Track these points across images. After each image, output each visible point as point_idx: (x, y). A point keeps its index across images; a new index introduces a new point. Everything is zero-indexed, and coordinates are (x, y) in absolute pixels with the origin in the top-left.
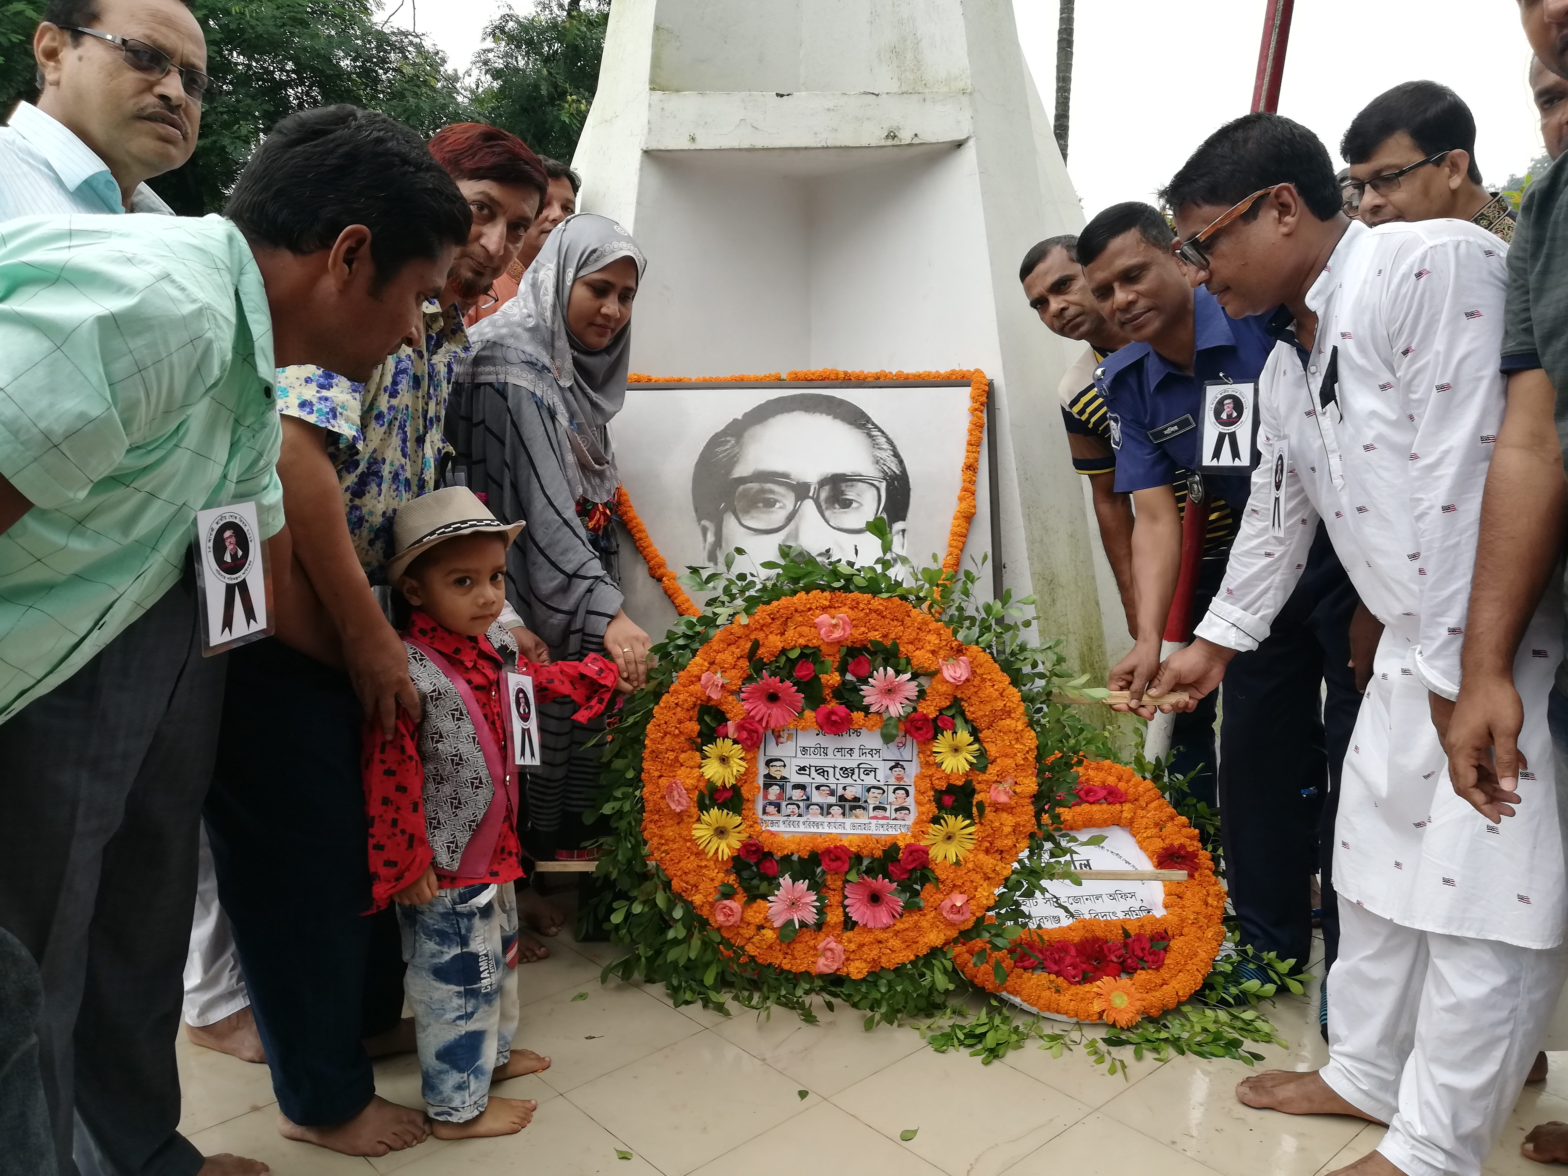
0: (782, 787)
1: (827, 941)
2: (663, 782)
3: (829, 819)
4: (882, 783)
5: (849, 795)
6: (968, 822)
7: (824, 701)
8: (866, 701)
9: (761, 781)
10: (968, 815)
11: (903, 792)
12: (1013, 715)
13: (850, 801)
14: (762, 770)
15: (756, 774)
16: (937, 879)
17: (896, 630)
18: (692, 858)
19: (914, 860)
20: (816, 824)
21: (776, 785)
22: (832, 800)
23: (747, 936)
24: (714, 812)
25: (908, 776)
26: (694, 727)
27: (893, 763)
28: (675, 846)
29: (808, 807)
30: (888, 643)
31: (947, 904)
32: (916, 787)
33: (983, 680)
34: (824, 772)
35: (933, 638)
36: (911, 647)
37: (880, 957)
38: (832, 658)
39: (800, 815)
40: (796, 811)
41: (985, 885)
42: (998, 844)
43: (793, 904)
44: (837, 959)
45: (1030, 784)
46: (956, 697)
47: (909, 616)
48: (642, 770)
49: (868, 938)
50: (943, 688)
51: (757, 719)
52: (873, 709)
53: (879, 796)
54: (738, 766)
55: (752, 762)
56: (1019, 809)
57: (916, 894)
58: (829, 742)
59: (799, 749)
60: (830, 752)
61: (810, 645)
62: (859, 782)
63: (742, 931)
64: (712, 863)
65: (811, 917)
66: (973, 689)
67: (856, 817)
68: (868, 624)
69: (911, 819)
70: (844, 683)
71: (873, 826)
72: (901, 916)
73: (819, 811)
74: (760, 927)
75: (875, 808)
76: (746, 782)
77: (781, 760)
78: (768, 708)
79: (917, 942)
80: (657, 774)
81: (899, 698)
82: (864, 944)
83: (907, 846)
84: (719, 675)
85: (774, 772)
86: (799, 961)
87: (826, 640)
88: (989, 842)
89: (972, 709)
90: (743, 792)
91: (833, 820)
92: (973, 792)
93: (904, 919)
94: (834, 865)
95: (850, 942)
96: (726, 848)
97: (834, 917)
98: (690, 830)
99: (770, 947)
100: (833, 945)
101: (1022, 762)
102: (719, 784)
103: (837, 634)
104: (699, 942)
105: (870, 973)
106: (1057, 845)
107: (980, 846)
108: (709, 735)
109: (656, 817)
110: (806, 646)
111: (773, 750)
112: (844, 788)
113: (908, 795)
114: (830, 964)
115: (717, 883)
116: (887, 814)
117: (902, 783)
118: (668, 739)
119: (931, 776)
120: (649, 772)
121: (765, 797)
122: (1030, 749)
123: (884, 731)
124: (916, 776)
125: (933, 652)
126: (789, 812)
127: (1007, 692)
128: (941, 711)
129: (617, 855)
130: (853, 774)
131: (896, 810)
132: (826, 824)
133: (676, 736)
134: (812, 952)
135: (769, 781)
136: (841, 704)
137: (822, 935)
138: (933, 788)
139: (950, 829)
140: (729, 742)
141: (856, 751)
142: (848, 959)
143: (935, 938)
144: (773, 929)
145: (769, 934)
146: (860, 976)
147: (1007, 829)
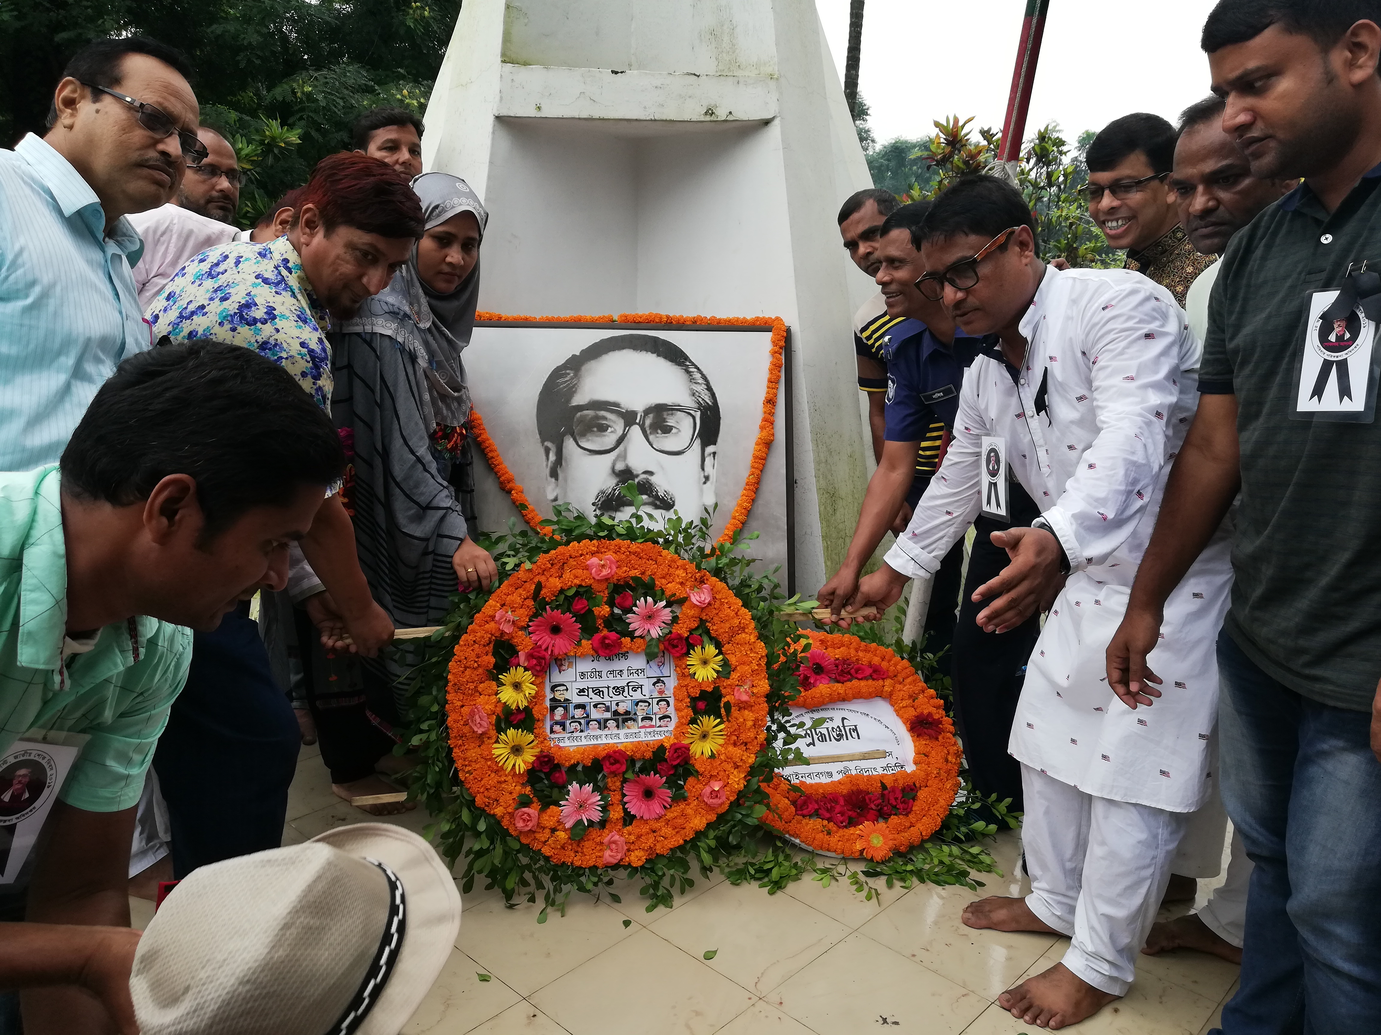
0: (566, 708)
1: (611, 835)
2: (466, 710)
3: (606, 732)
4: (647, 697)
5: (621, 709)
6: (719, 720)
7: (597, 630)
8: (632, 627)
9: (548, 704)
10: (718, 715)
11: (665, 703)
12: (746, 630)
13: (622, 715)
14: (549, 695)
15: (545, 696)
16: (697, 772)
17: (651, 567)
18: (493, 775)
19: (678, 757)
20: (597, 737)
21: (561, 706)
22: (608, 715)
23: (543, 839)
24: (511, 732)
25: (667, 689)
26: (490, 660)
27: (655, 680)
28: (478, 766)
29: (588, 723)
30: (646, 579)
31: (707, 790)
32: (675, 697)
33: (722, 604)
34: (600, 692)
35: (681, 573)
36: (664, 581)
37: (655, 845)
38: (602, 594)
39: (582, 731)
40: (579, 727)
41: (735, 773)
42: (743, 737)
43: (582, 806)
44: (620, 850)
45: (764, 686)
46: (701, 619)
47: (661, 556)
48: (446, 702)
49: (645, 829)
50: (691, 612)
51: (543, 647)
52: (637, 633)
53: (645, 708)
54: (529, 689)
55: (540, 685)
56: (757, 707)
57: (682, 787)
58: (602, 666)
59: (578, 674)
60: (604, 674)
61: (583, 584)
62: (629, 698)
63: (538, 836)
64: (510, 777)
65: (596, 816)
66: (715, 612)
67: (628, 728)
68: (629, 565)
69: (672, 726)
70: (612, 613)
71: (642, 734)
72: (671, 806)
73: (597, 726)
74: (553, 830)
75: (643, 719)
76: (536, 704)
77: (564, 685)
78: (552, 639)
79: (684, 828)
80: (459, 703)
81: (658, 622)
82: (641, 835)
83: (671, 746)
84: (510, 613)
85: (558, 696)
86: (588, 857)
87: (597, 578)
88: (735, 735)
89: (715, 628)
90: (534, 713)
91: (609, 732)
92: (721, 696)
93: (673, 808)
94: (614, 768)
95: (630, 834)
96: (522, 763)
97: (616, 814)
98: (490, 750)
99: (563, 847)
100: (617, 837)
101: (756, 668)
102: (514, 707)
103: (605, 572)
104: (501, 851)
105: (648, 861)
106: (788, 733)
107: (729, 740)
108: (503, 665)
109: (460, 742)
110: (580, 586)
111: (557, 677)
112: (617, 704)
113: (668, 705)
114: (615, 854)
115: (515, 795)
116: (653, 723)
117: (664, 696)
118: (468, 672)
119: (686, 686)
120: (452, 703)
121: (552, 718)
122: (762, 657)
123: (648, 651)
124: (675, 687)
125: (682, 584)
126: (572, 729)
127: (741, 612)
128: (691, 631)
129: (426, 780)
130: (624, 691)
131: (660, 719)
132: (604, 736)
133: (475, 669)
134: (598, 848)
135: (554, 704)
136: (611, 631)
137: (606, 831)
138: (689, 696)
139: (705, 728)
140: (521, 670)
141: (625, 672)
142: (628, 850)
143: (699, 822)
144: (565, 830)
145: (562, 835)
146: (640, 863)
147: (750, 723)
